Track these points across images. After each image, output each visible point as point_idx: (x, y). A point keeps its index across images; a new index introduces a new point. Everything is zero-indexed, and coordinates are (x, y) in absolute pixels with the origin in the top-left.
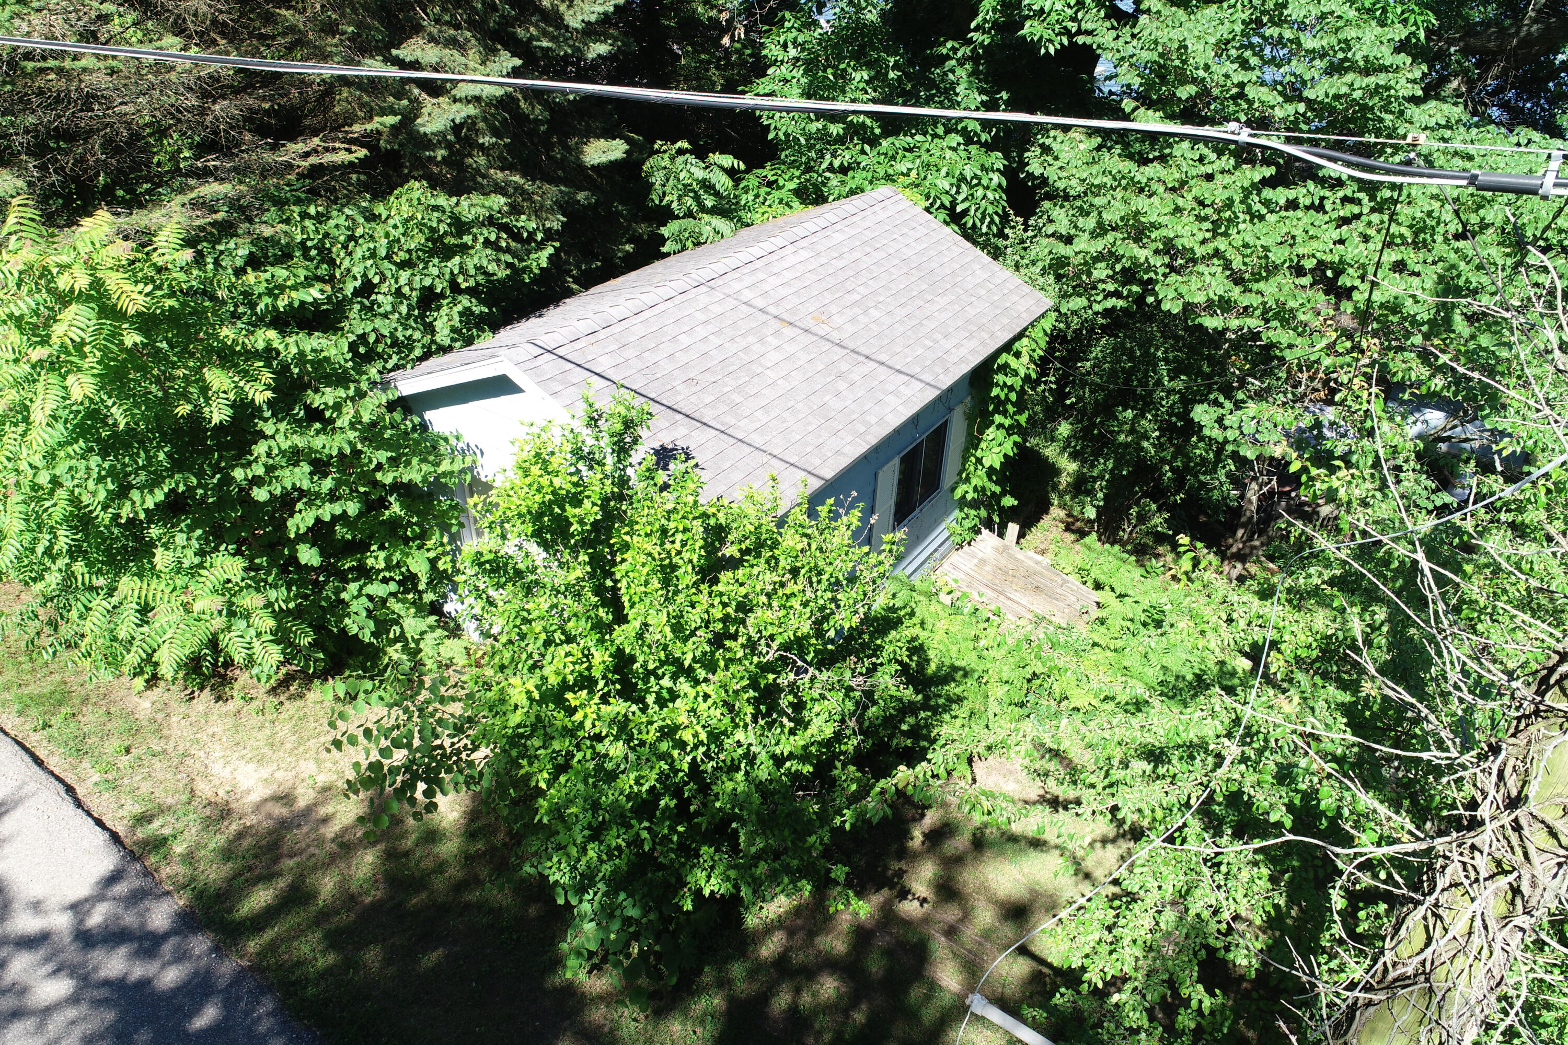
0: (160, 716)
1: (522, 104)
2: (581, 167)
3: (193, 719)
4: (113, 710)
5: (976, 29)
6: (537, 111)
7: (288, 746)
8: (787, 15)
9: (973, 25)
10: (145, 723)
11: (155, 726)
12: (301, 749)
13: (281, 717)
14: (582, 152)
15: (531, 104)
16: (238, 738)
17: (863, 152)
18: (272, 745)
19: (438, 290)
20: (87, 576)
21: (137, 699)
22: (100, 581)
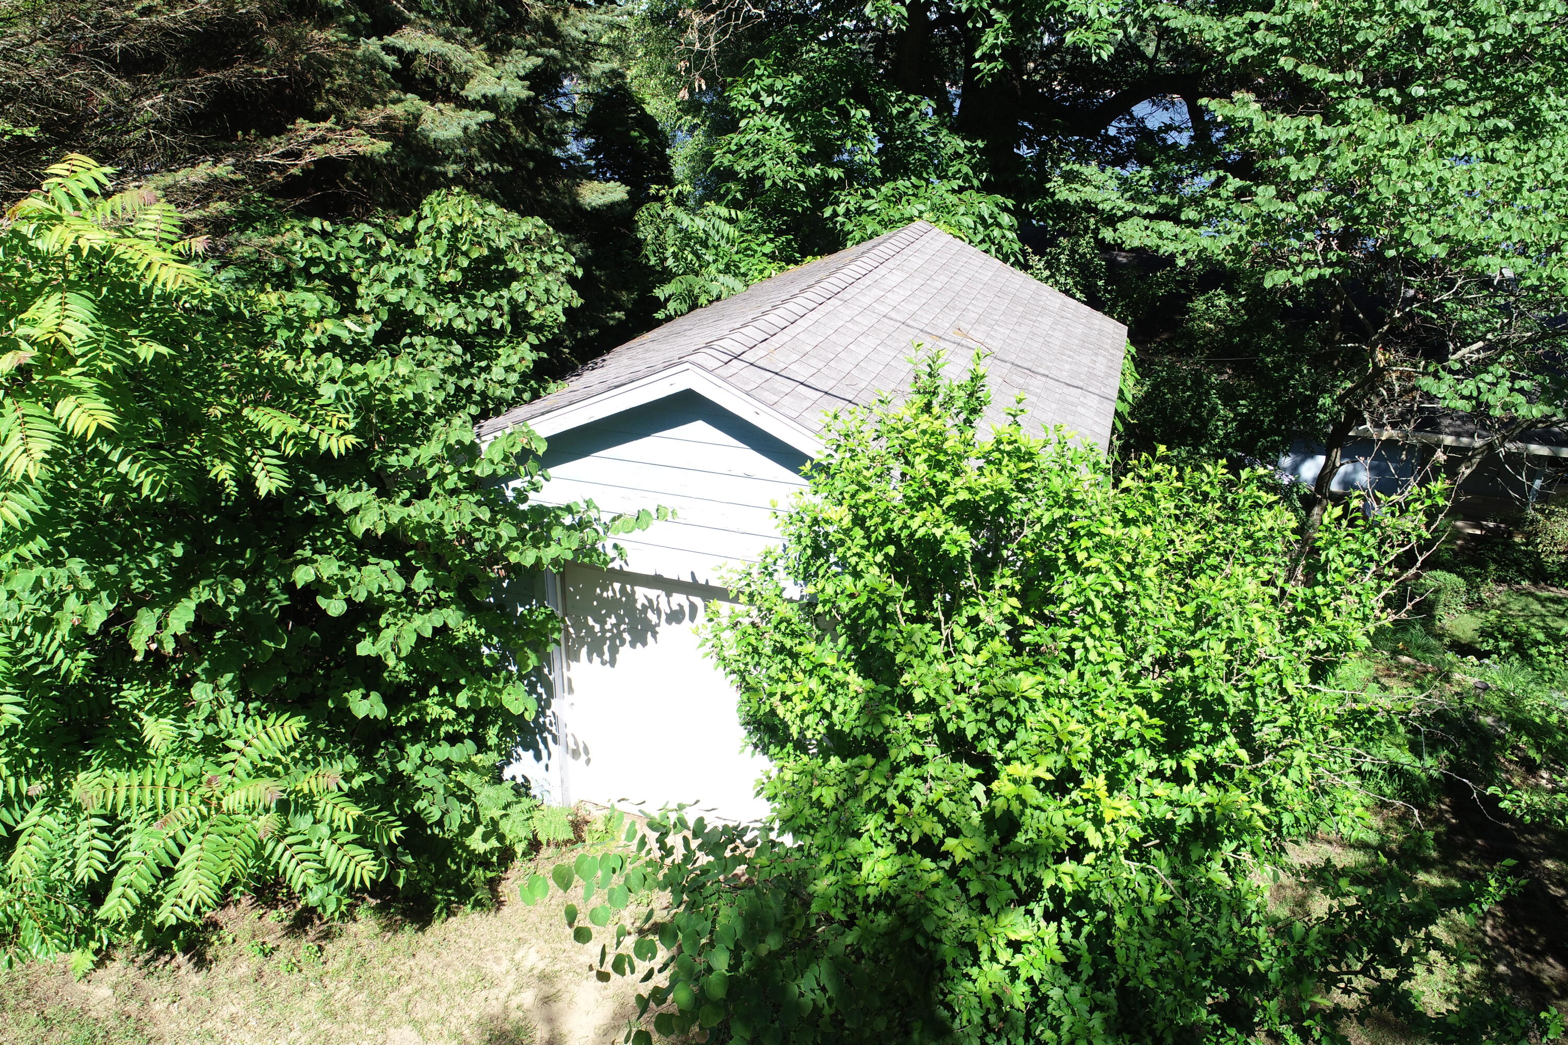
0: (133, 1007)
1: (513, 130)
2: (578, 209)
3: (189, 999)
4: (49, 1012)
5: (981, 60)
6: (532, 140)
7: (359, 1012)
8: (757, 61)
9: (978, 54)
10: (112, 1023)
11: (131, 1024)
12: (381, 1011)
13: (332, 967)
14: (578, 194)
15: (524, 132)
16: (273, 1014)
17: (867, 196)
18: (335, 1016)
19: (497, 326)
20: (12, 780)
21: (83, 987)
22: (37, 788)
